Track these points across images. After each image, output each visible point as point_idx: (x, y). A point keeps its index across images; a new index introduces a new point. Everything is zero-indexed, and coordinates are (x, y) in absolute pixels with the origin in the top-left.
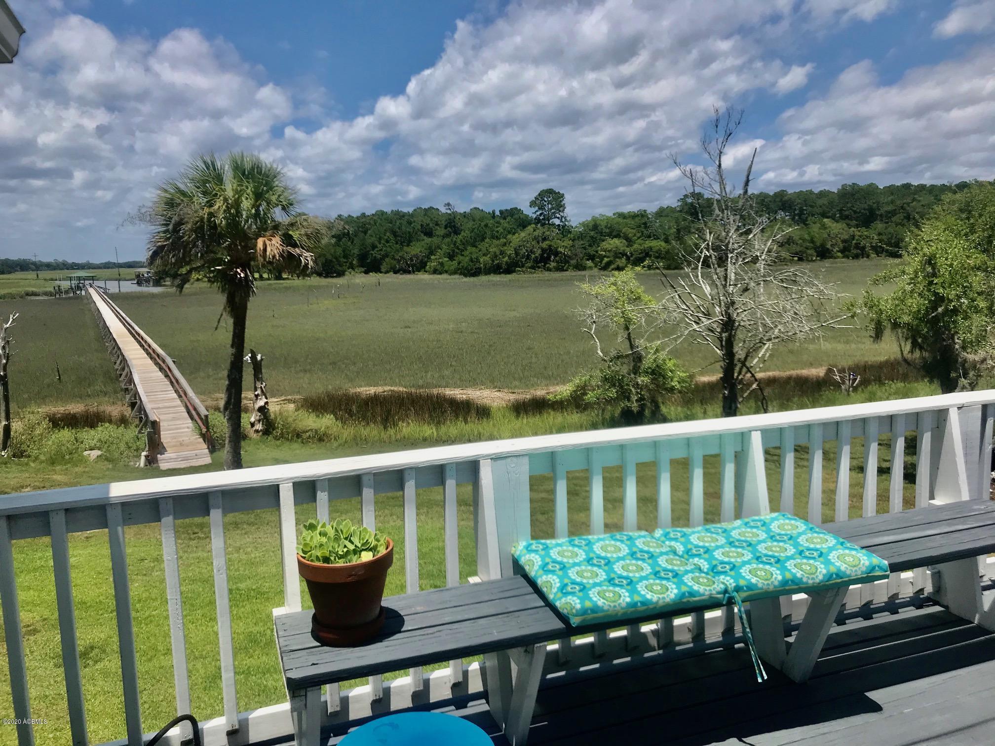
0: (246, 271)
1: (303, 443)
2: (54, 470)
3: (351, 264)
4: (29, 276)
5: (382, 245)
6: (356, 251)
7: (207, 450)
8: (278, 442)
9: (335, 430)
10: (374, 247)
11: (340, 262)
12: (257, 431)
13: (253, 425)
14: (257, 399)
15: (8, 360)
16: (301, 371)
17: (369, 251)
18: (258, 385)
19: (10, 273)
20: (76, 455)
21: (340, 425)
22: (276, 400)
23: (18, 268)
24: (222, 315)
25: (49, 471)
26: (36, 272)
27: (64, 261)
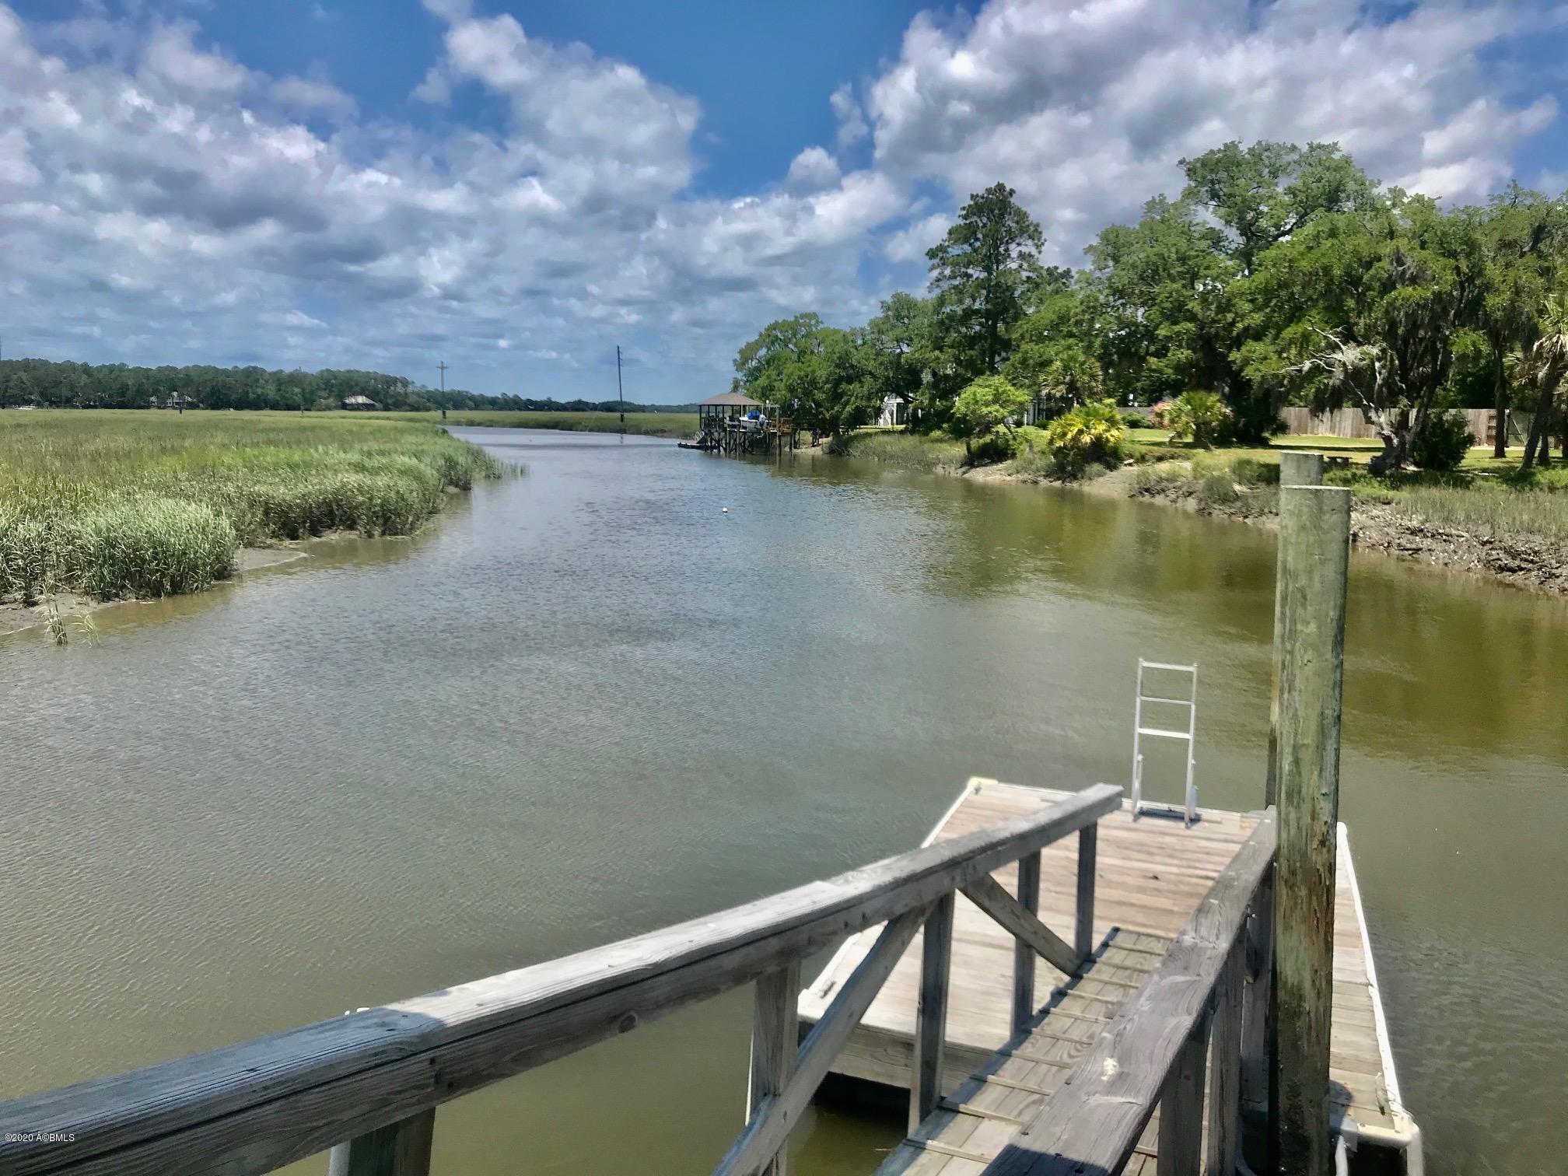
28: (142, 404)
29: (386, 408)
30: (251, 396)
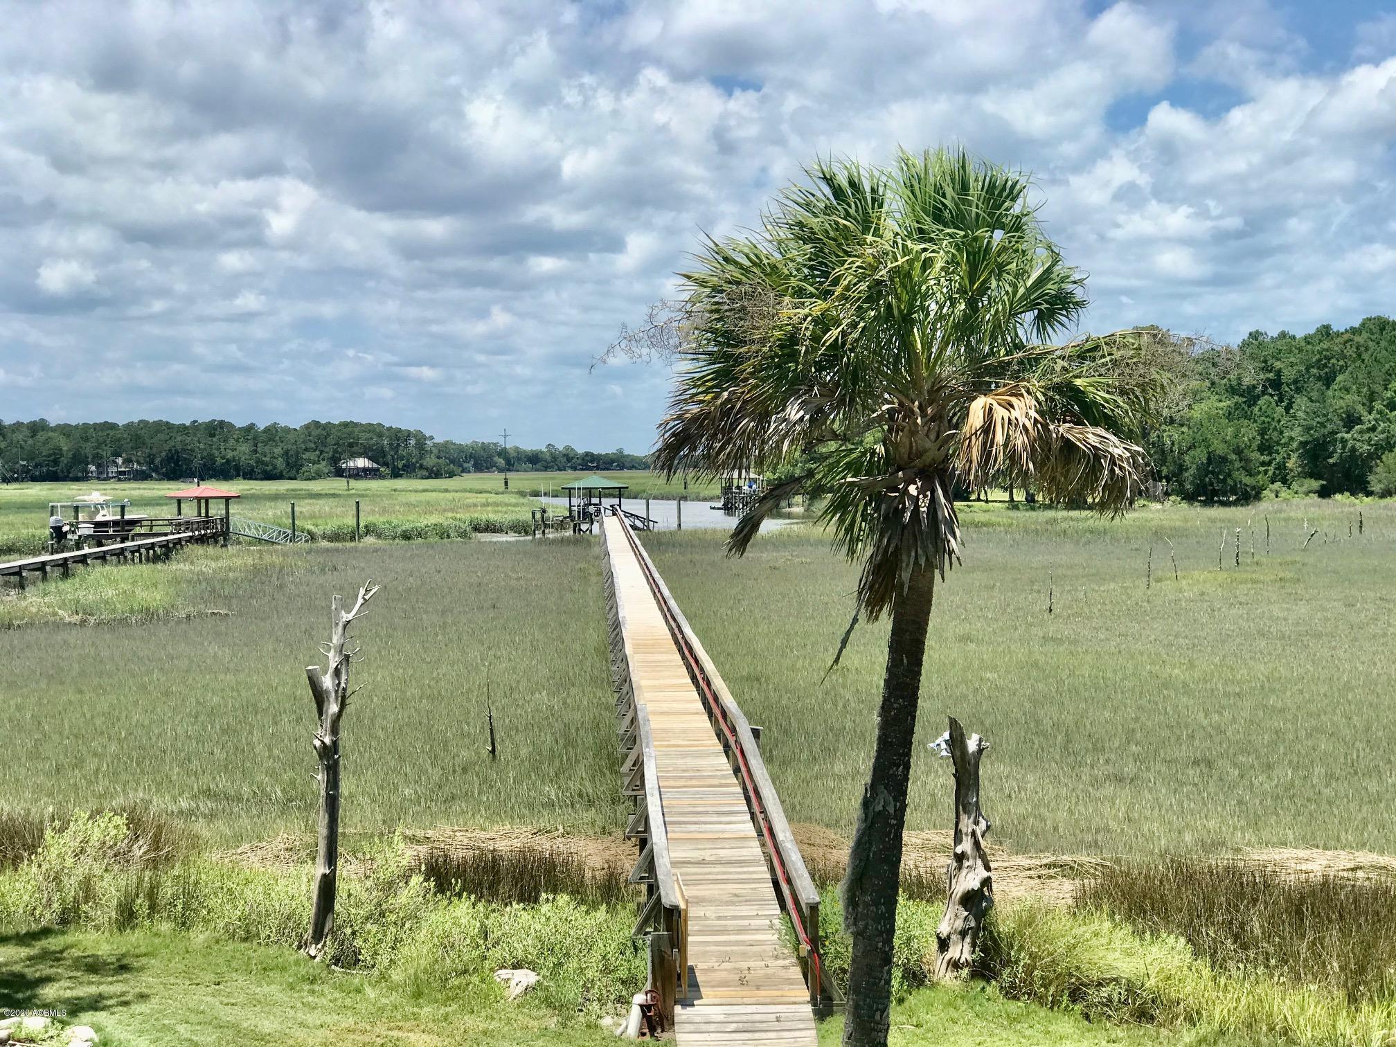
0: (933, 492)
1: (1087, 1017)
2: (415, 1016)
3: (1281, 467)
4: (488, 485)
5: (1374, 415)
6: (1297, 434)
7: (809, 1008)
8: (1014, 1007)
9: (1189, 989)
10: (1351, 421)
11: (1248, 461)
12: (955, 965)
13: (943, 944)
14: (960, 868)
15: (343, 706)
16: (1107, 778)
17: (1334, 433)
18: (967, 824)
19: (451, 475)
20: (475, 979)
21: (1206, 972)
22: (1027, 863)
23: (469, 465)
24: (855, 620)
25: (405, 1018)
26: (502, 476)
27: (568, 448)
28: (80, 474)
29: (396, 474)
30: (219, 461)
